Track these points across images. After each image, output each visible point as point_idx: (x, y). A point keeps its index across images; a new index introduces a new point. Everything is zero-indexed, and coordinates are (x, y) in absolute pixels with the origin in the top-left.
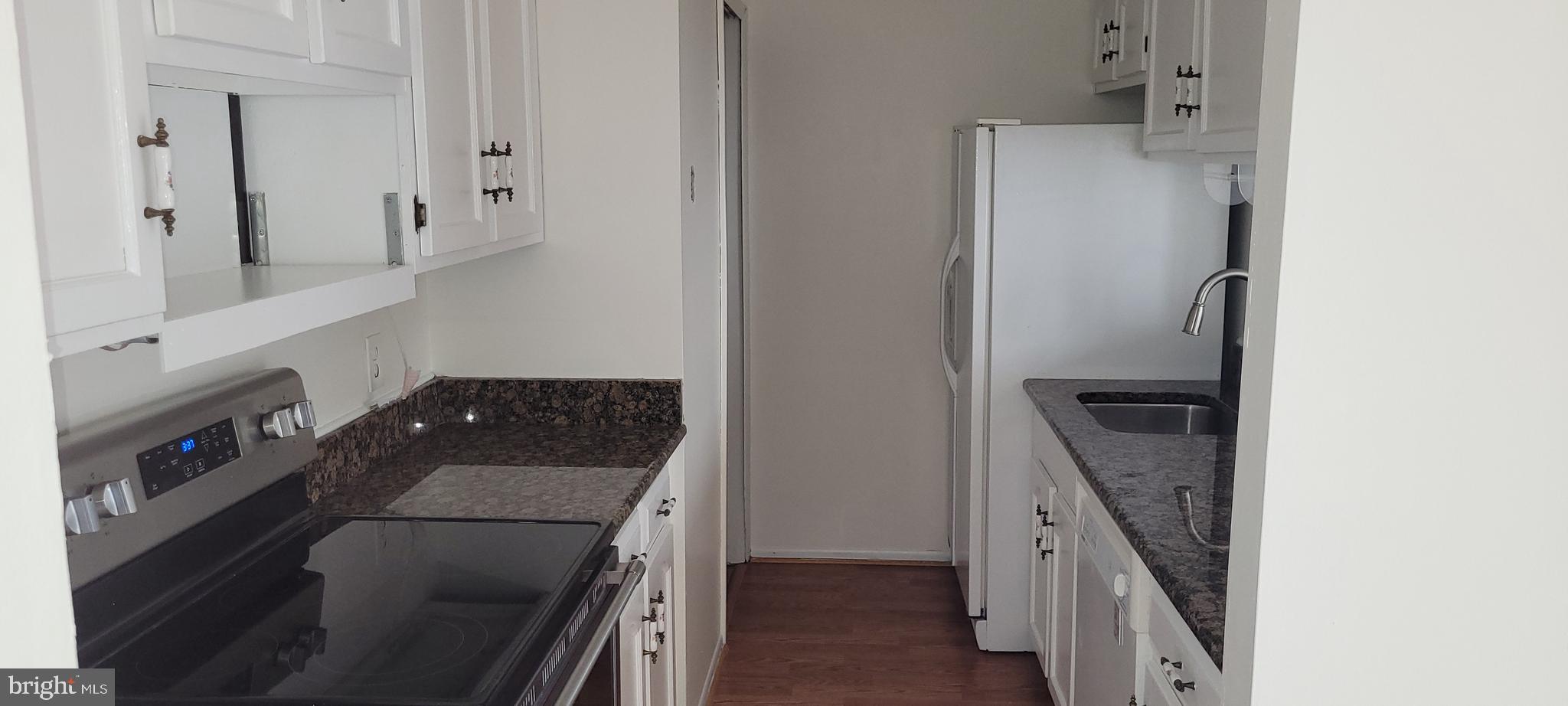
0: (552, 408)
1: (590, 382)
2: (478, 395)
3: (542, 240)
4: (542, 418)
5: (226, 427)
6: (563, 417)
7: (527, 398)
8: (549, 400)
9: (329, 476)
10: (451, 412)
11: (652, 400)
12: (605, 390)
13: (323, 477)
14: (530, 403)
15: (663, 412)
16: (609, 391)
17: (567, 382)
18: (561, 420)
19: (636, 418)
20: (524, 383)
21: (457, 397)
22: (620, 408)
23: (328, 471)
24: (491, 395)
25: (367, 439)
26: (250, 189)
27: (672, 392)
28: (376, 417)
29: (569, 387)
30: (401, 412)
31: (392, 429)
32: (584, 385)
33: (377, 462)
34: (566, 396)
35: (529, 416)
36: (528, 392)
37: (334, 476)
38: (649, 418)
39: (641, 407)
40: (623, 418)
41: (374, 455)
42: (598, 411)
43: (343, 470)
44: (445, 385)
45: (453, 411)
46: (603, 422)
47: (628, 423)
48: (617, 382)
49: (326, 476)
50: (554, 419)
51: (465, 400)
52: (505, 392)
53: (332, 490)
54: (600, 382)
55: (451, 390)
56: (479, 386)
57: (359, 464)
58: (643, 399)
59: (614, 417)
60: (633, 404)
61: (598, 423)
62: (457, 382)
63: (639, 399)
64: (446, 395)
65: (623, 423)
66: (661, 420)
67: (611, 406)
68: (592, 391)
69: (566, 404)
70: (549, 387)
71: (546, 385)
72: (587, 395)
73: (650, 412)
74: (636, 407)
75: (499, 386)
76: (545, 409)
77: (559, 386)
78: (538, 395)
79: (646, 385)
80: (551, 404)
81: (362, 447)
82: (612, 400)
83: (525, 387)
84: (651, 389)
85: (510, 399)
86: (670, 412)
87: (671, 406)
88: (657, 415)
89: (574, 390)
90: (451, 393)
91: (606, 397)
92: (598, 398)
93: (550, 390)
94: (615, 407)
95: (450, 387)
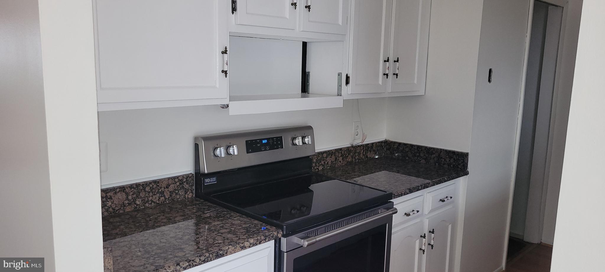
0: (420, 156)
1: (434, 148)
2: (397, 148)
3: (424, 94)
4: (416, 159)
5: (280, 139)
6: (424, 160)
7: (413, 151)
8: (419, 153)
9: (327, 163)
10: (388, 152)
11: (455, 159)
12: (439, 152)
13: (325, 163)
14: (413, 153)
15: (459, 164)
16: (440, 153)
17: (426, 147)
18: (423, 161)
19: (449, 165)
20: (412, 146)
21: (391, 148)
22: (444, 160)
23: (327, 161)
24: (401, 149)
25: (346, 154)
26: (307, 70)
27: (463, 157)
28: (352, 148)
29: (427, 149)
30: (365, 149)
31: (359, 153)
32: (432, 150)
33: (350, 163)
34: (426, 152)
35: (412, 158)
36: (413, 149)
37: (330, 163)
38: (454, 165)
39: (451, 161)
40: (444, 164)
41: (350, 160)
42: (436, 160)
43: (334, 162)
44: (388, 143)
45: (389, 152)
46: (437, 164)
47: (446, 166)
48: (443, 150)
49: (326, 163)
50: (420, 161)
51: (393, 149)
52: (406, 148)
53: (328, 168)
54: (437, 149)
55: (389, 145)
56: (398, 145)
57: (342, 162)
58: (452, 158)
59: (441, 163)
60: (448, 159)
61: (435, 164)
62: (392, 142)
63: (451, 158)
64: (388, 146)
65: (444, 166)
66: (458, 167)
67: (441, 159)
68: (434, 152)
69: (425, 156)
70: (420, 149)
71: (419, 147)
72: (432, 154)
73: (454, 163)
74: (450, 161)
75: (404, 146)
76: (418, 156)
77: (423, 148)
78: (416, 151)
79: (454, 152)
80: (420, 155)
81: (344, 157)
82: (441, 157)
83: (412, 147)
84: (455, 154)
85: (407, 151)
86: (462, 164)
87: (462, 162)
88: (457, 165)
89: (428, 151)
90: (389, 146)
91: (439, 155)
92: (436, 155)
93: (420, 150)
94: (442, 159)
95: (389, 144)
